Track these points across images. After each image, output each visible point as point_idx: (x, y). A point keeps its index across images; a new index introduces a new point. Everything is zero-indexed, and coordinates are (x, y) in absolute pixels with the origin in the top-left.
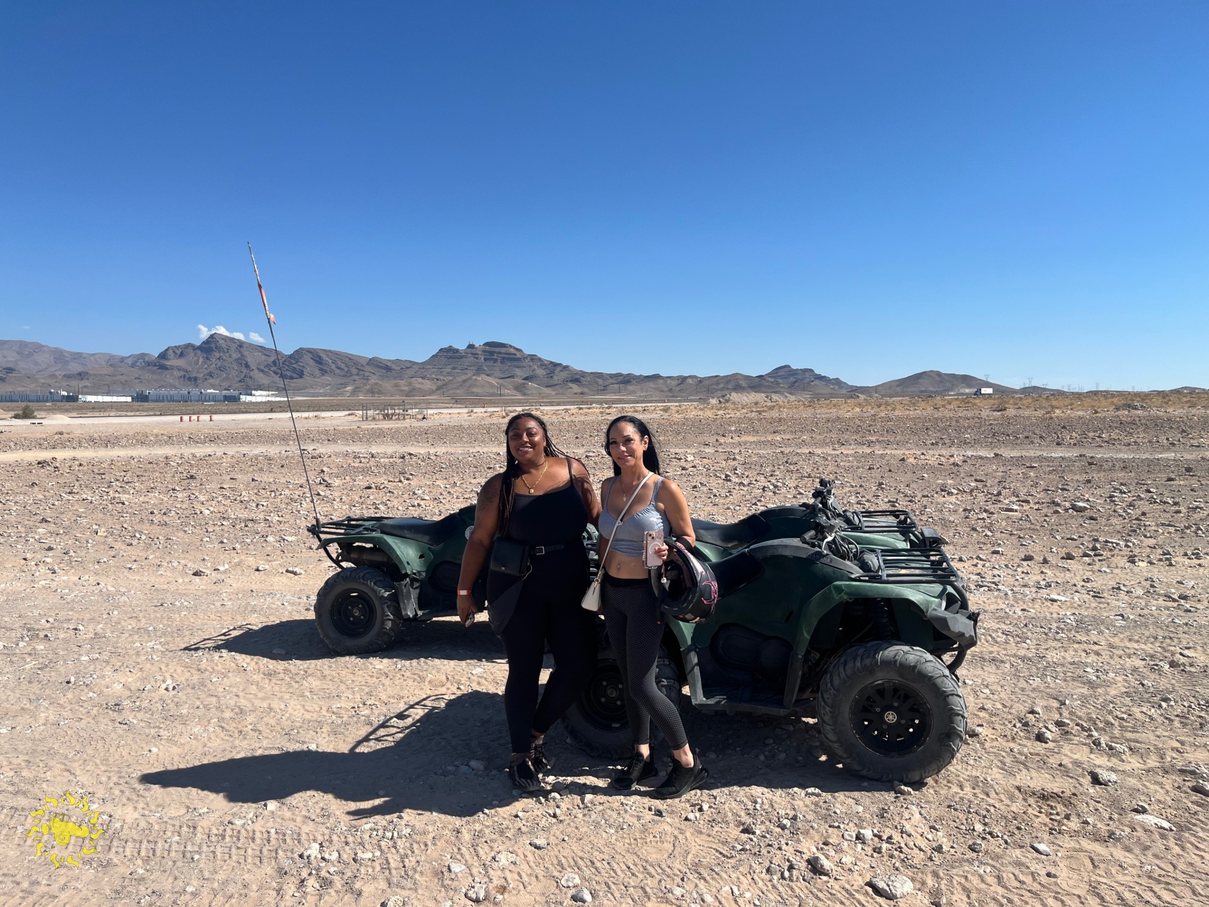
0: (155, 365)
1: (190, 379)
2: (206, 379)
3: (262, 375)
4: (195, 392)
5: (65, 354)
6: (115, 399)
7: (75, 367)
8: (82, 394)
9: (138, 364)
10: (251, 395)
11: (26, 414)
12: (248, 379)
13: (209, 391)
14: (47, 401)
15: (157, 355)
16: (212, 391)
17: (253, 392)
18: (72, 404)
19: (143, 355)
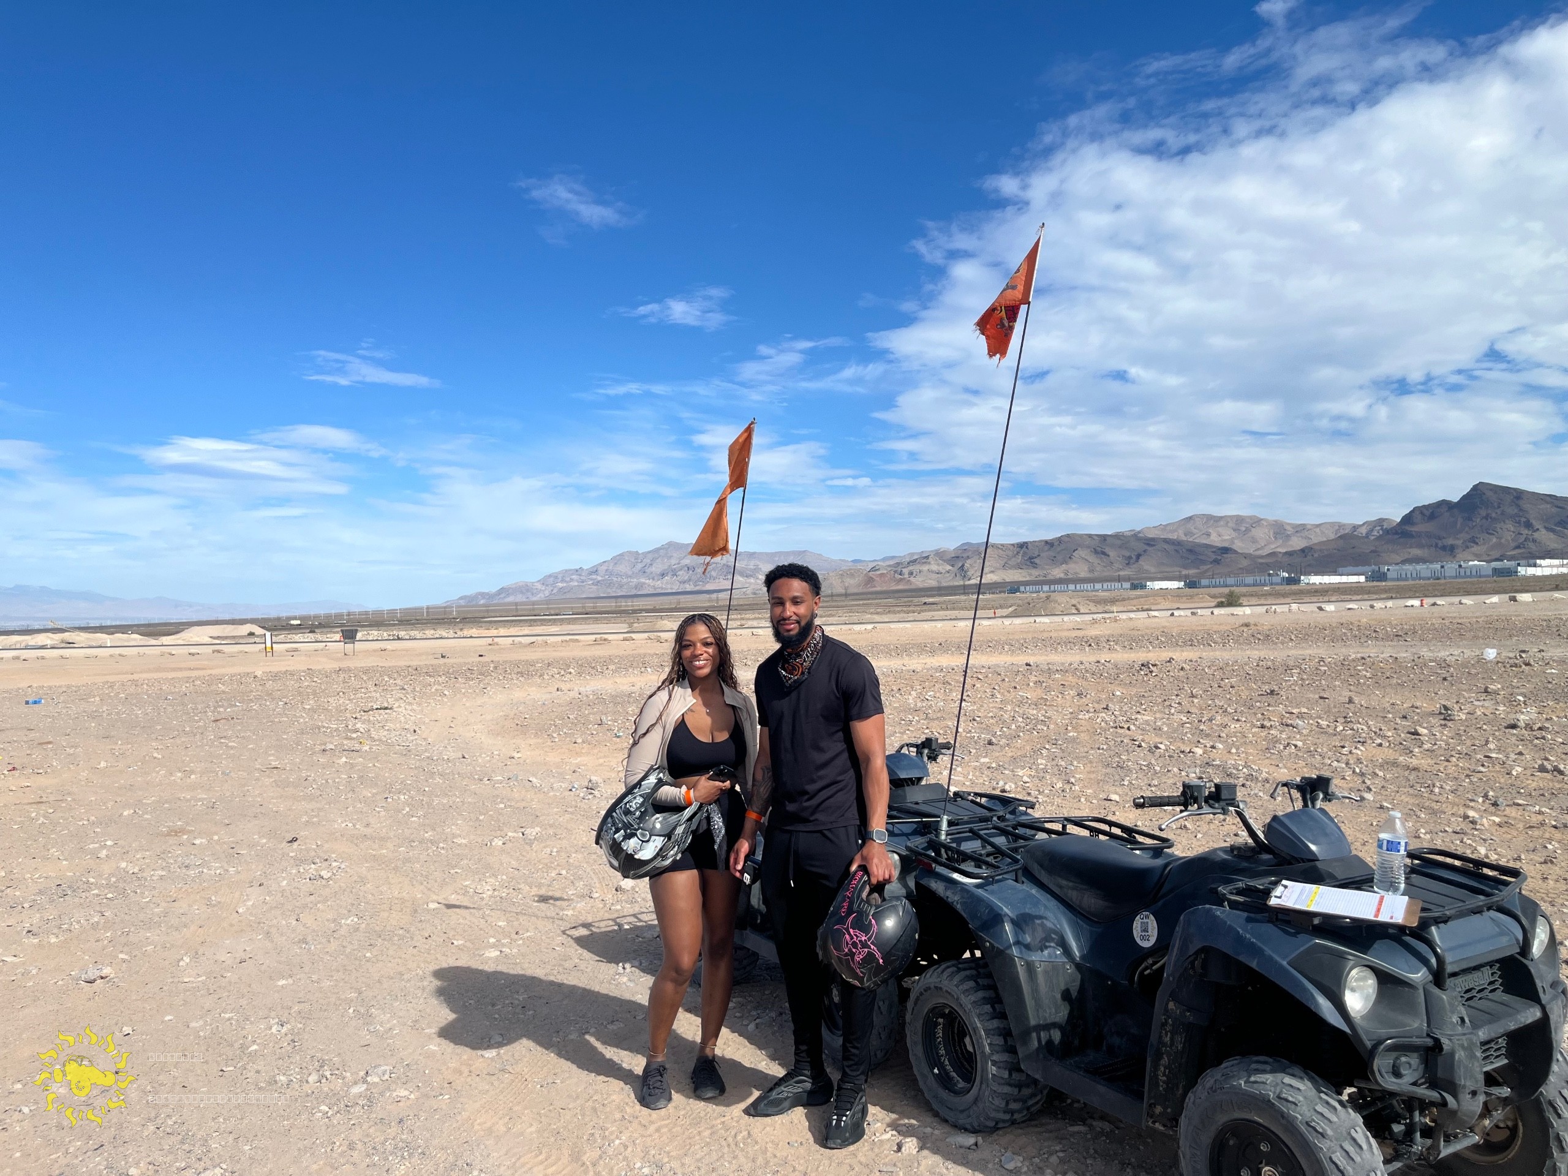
0: (1396, 533)
1: (1444, 548)
2: (1467, 547)
3: (1552, 536)
4: (1451, 567)
5: (1288, 528)
6: (1344, 579)
7: (1297, 544)
8: (1305, 575)
9: (1375, 533)
10: (1535, 565)
11: (1231, 601)
12: (1531, 545)
13: (1471, 563)
14: (1266, 586)
15: (1399, 520)
16: (1476, 562)
17: (1538, 561)
18: (1294, 587)
19: (1381, 521)
